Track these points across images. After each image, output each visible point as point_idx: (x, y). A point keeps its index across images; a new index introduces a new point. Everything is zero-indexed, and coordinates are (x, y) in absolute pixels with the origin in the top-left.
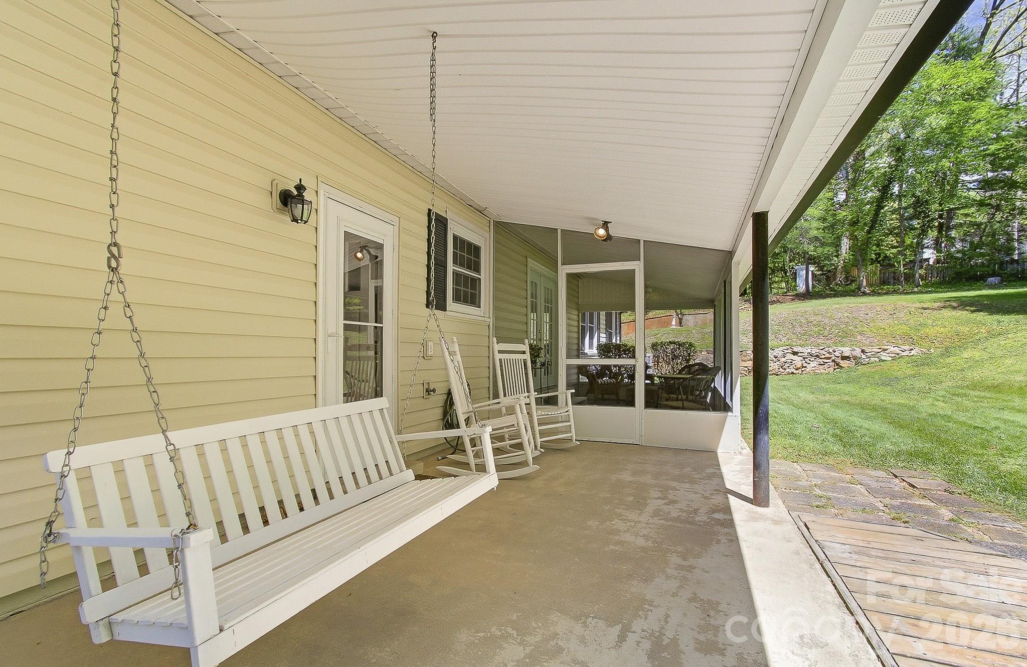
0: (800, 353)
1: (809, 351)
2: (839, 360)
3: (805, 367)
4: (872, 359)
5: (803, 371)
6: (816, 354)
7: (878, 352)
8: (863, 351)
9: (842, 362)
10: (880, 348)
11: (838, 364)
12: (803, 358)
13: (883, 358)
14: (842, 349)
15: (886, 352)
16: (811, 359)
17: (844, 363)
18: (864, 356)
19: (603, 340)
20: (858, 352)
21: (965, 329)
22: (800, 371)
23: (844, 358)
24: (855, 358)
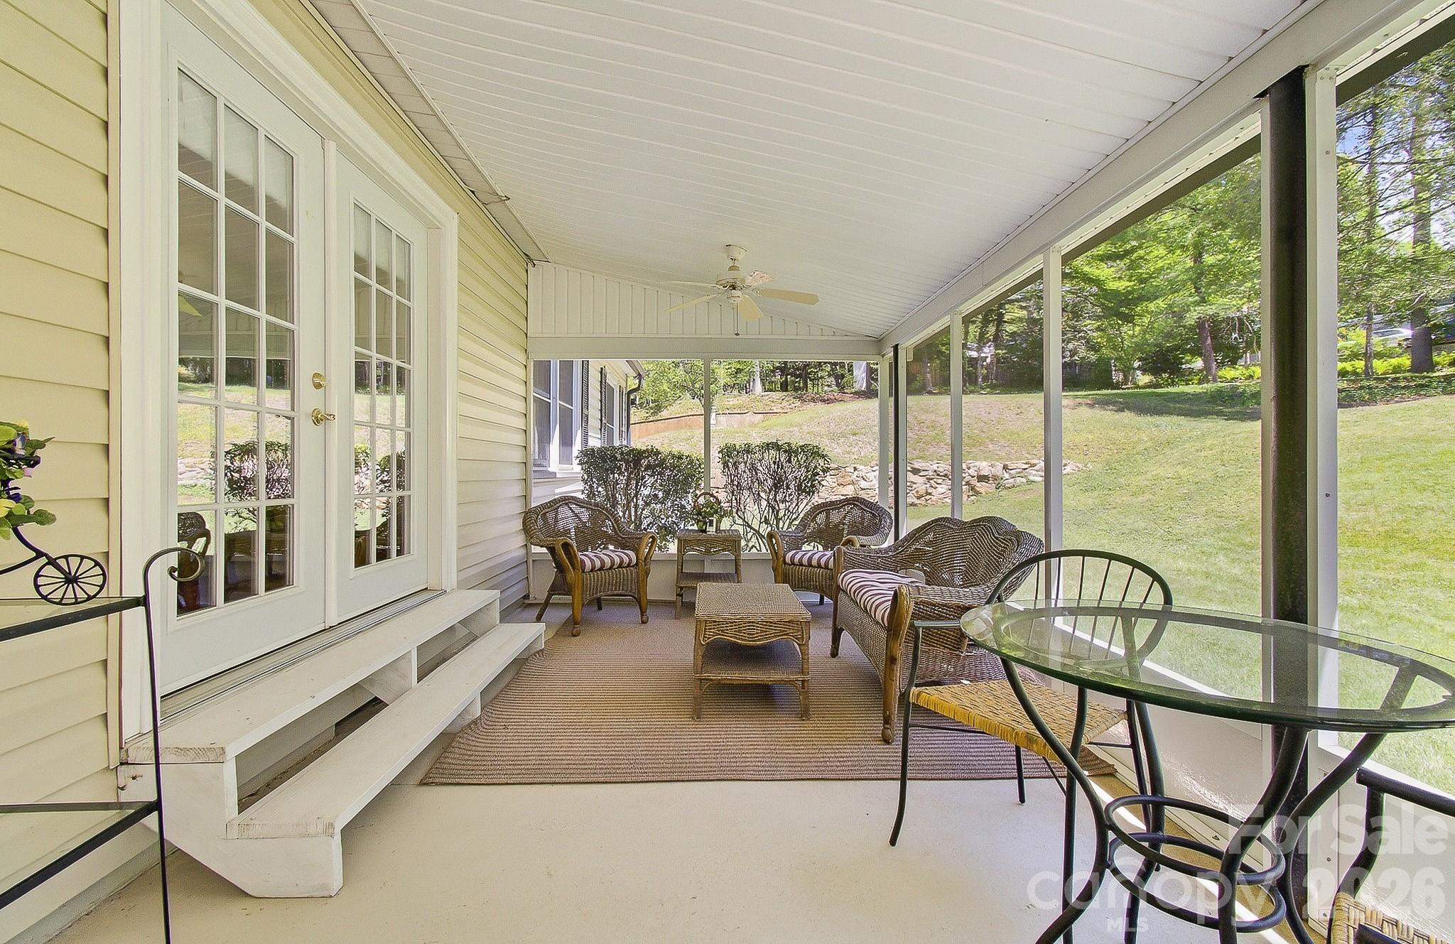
0: (924, 470)
1: (935, 467)
2: (974, 482)
3: (930, 494)
4: (1019, 479)
5: (927, 500)
6: (944, 472)
7: (1025, 469)
8: (1005, 468)
9: (978, 484)
10: (1026, 464)
11: (973, 489)
12: (927, 479)
13: (1032, 478)
14: (977, 463)
15: (1035, 468)
16: (940, 481)
17: (981, 487)
18: (1007, 476)
19: (595, 442)
20: (998, 470)
21: (1119, 435)
22: (922, 501)
23: (982, 478)
24: (995, 478)
